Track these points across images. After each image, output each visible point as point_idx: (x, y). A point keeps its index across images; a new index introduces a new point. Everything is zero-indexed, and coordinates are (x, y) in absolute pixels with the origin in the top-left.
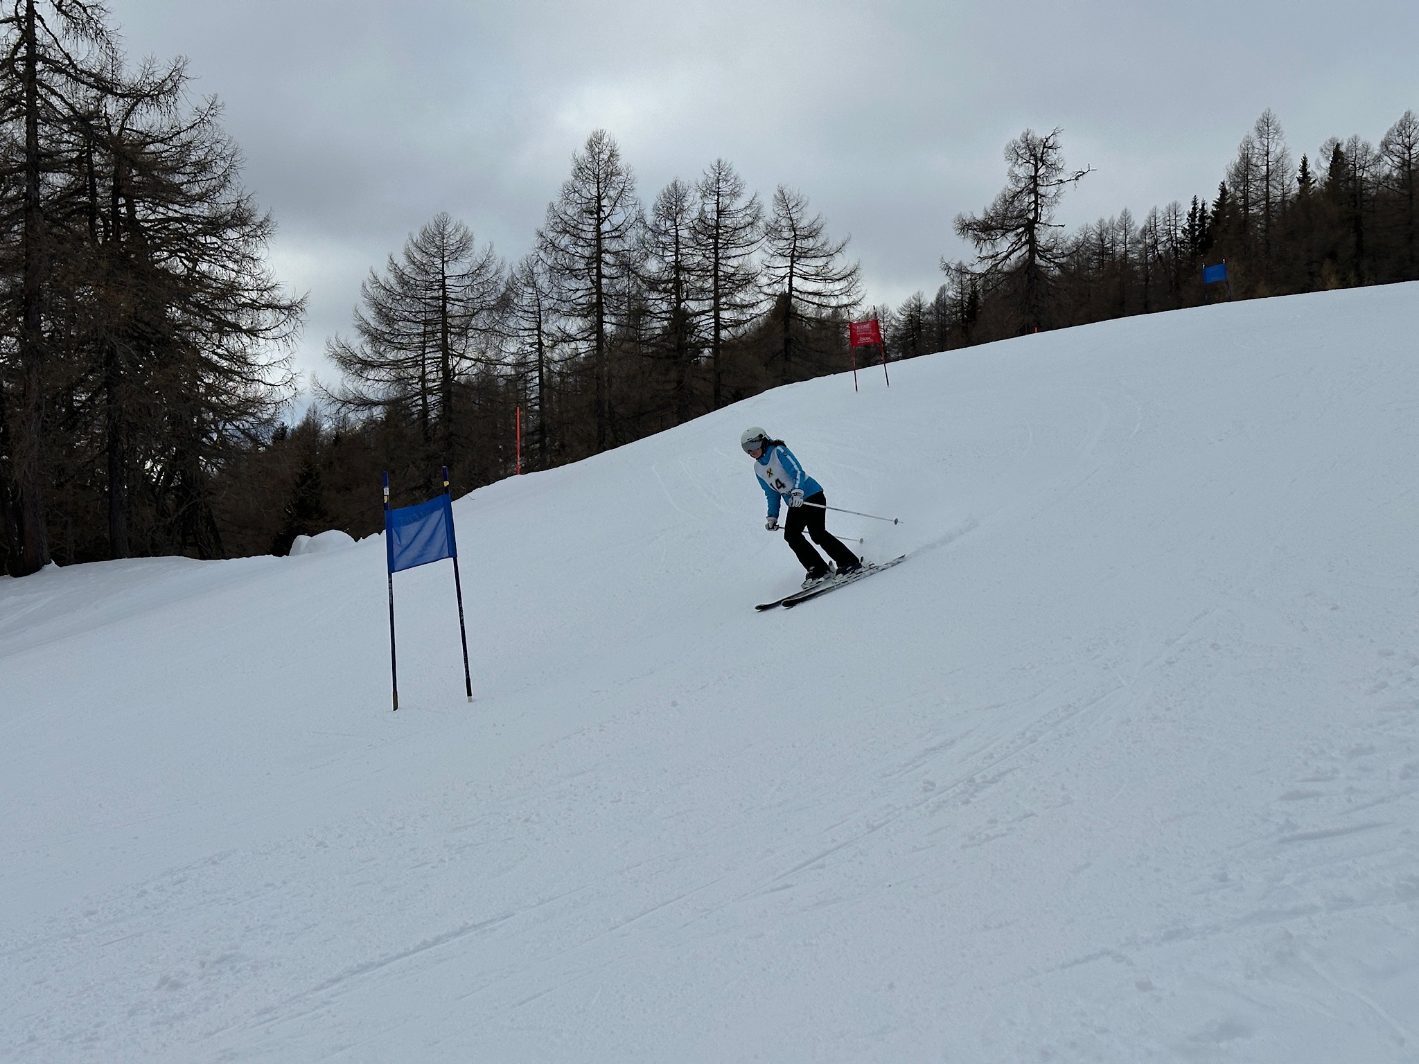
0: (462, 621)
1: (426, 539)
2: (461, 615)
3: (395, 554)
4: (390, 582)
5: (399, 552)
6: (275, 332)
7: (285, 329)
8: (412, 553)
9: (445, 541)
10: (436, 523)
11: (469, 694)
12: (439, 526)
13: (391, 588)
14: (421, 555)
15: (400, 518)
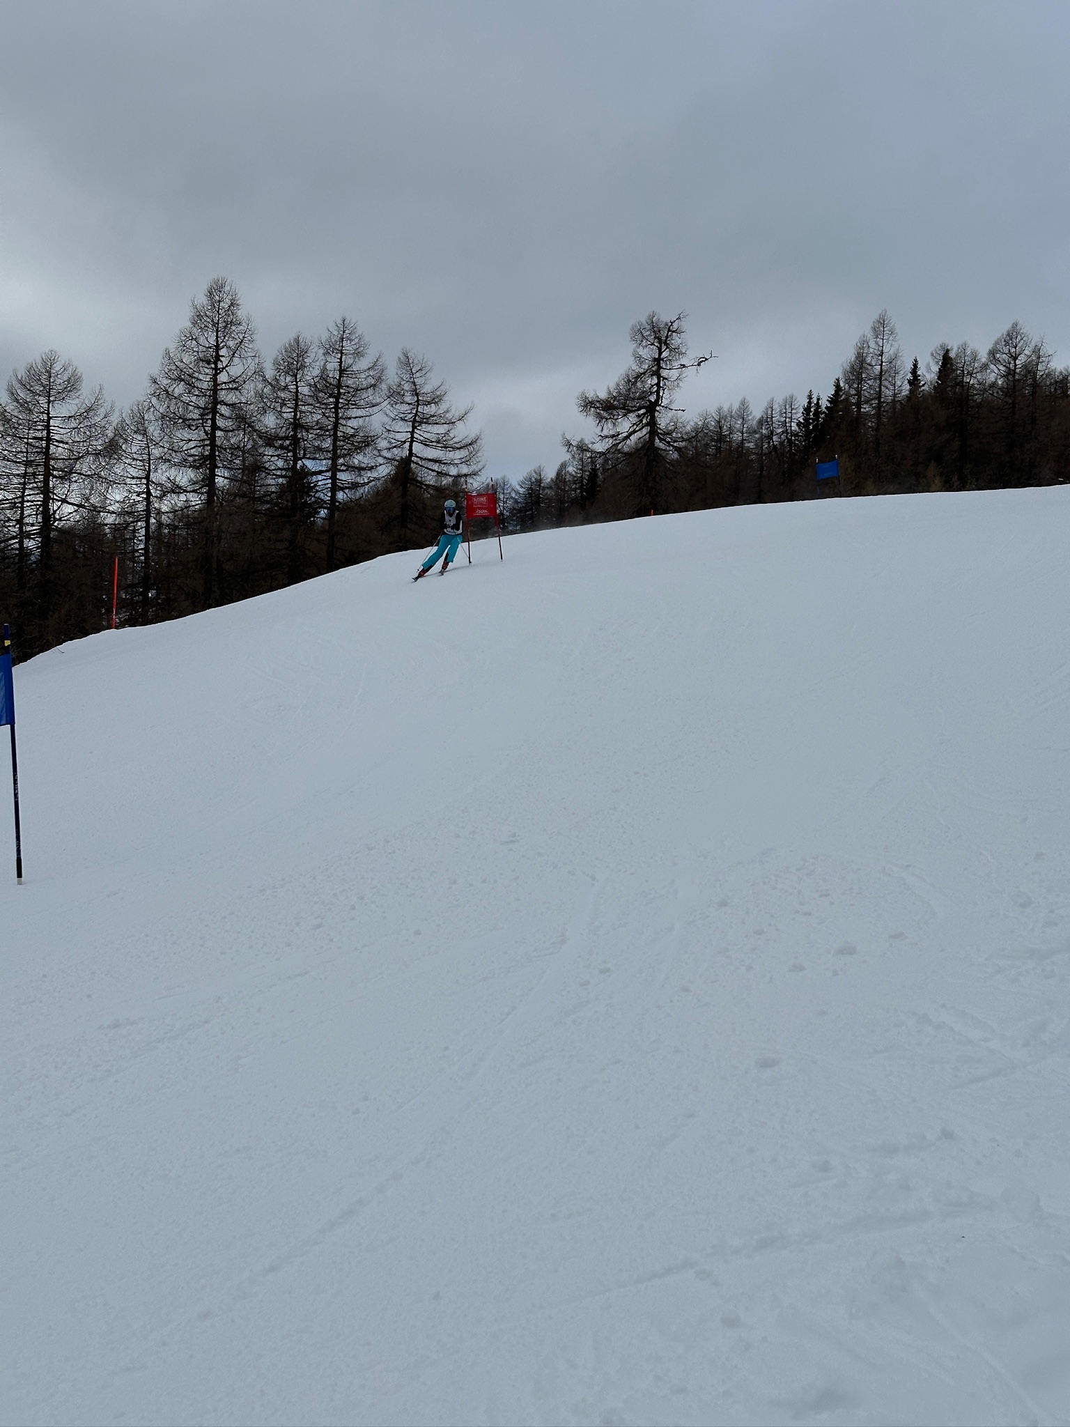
0: (16, 793)
2: (15, 789)
9: (2, 709)
11: (19, 875)
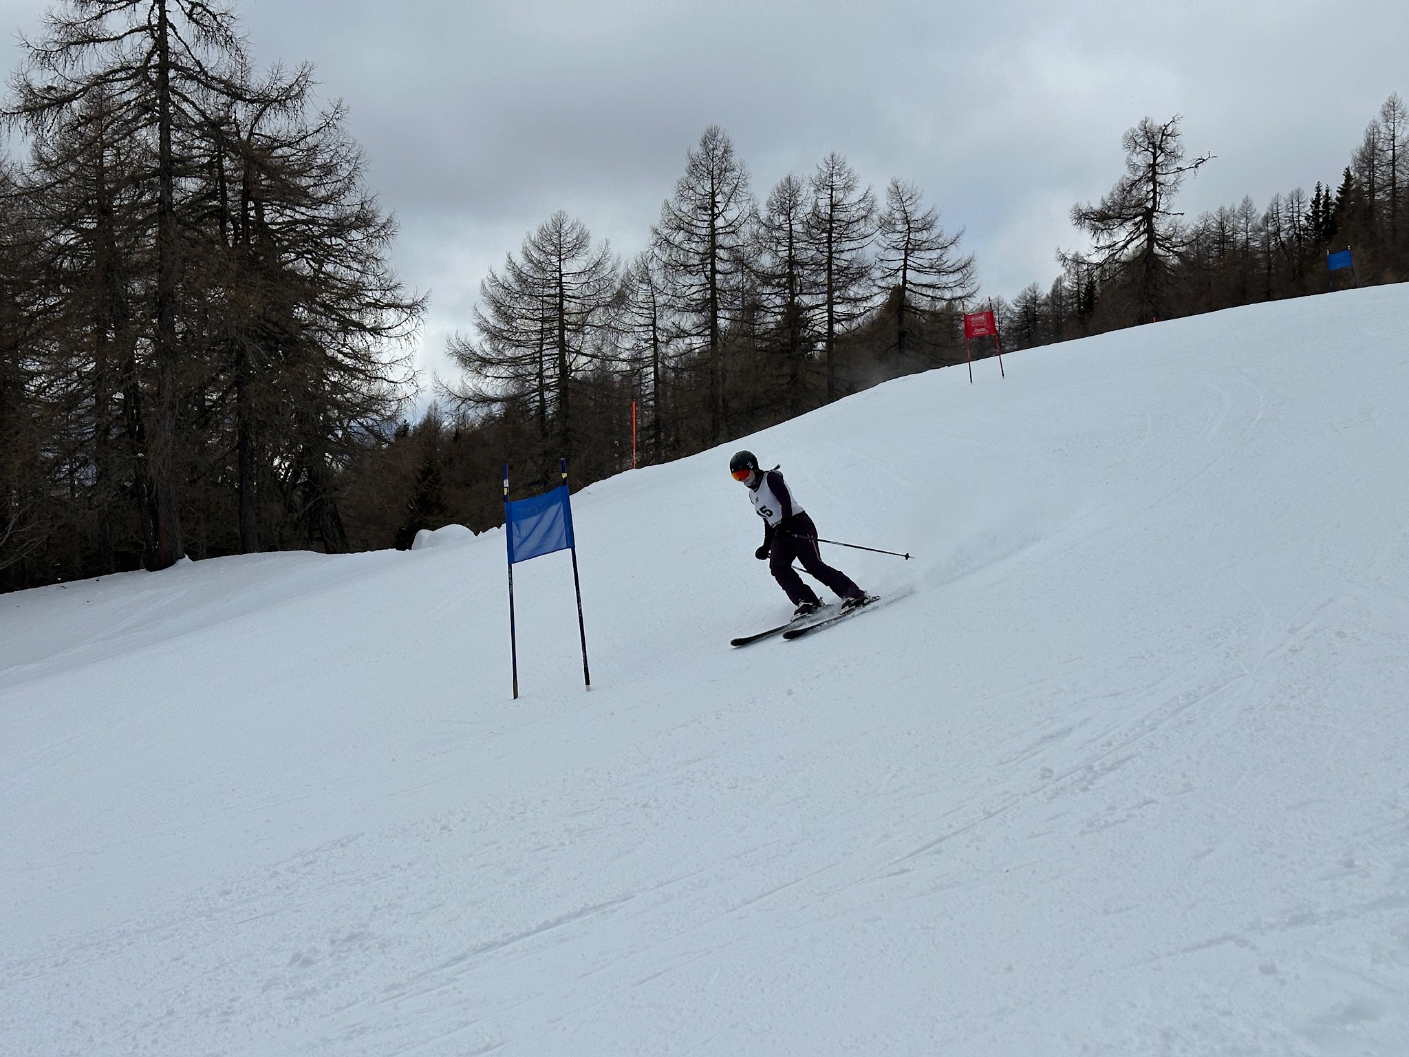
0: (580, 611)
1: (546, 529)
2: (579, 606)
3: (515, 546)
4: (510, 572)
5: (518, 544)
6: (398, 330)
7: (407, 327)
8: (531, 544)
9: (562, 533)
10: (555, 513)
11: (588, 682)
12: (558, 516)
13: (511, 578)
14: (540, 547)
15: (519, 510)
